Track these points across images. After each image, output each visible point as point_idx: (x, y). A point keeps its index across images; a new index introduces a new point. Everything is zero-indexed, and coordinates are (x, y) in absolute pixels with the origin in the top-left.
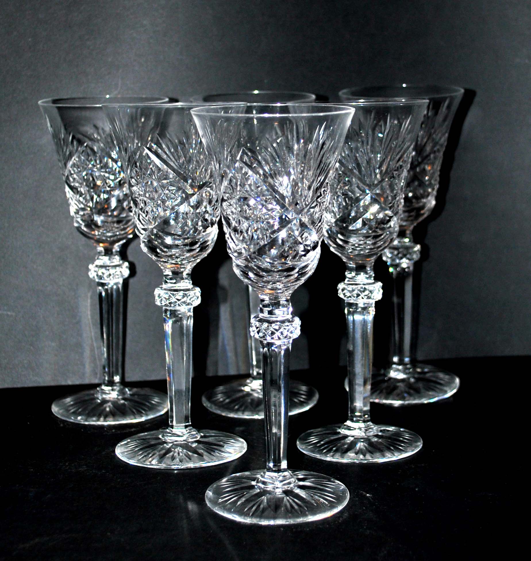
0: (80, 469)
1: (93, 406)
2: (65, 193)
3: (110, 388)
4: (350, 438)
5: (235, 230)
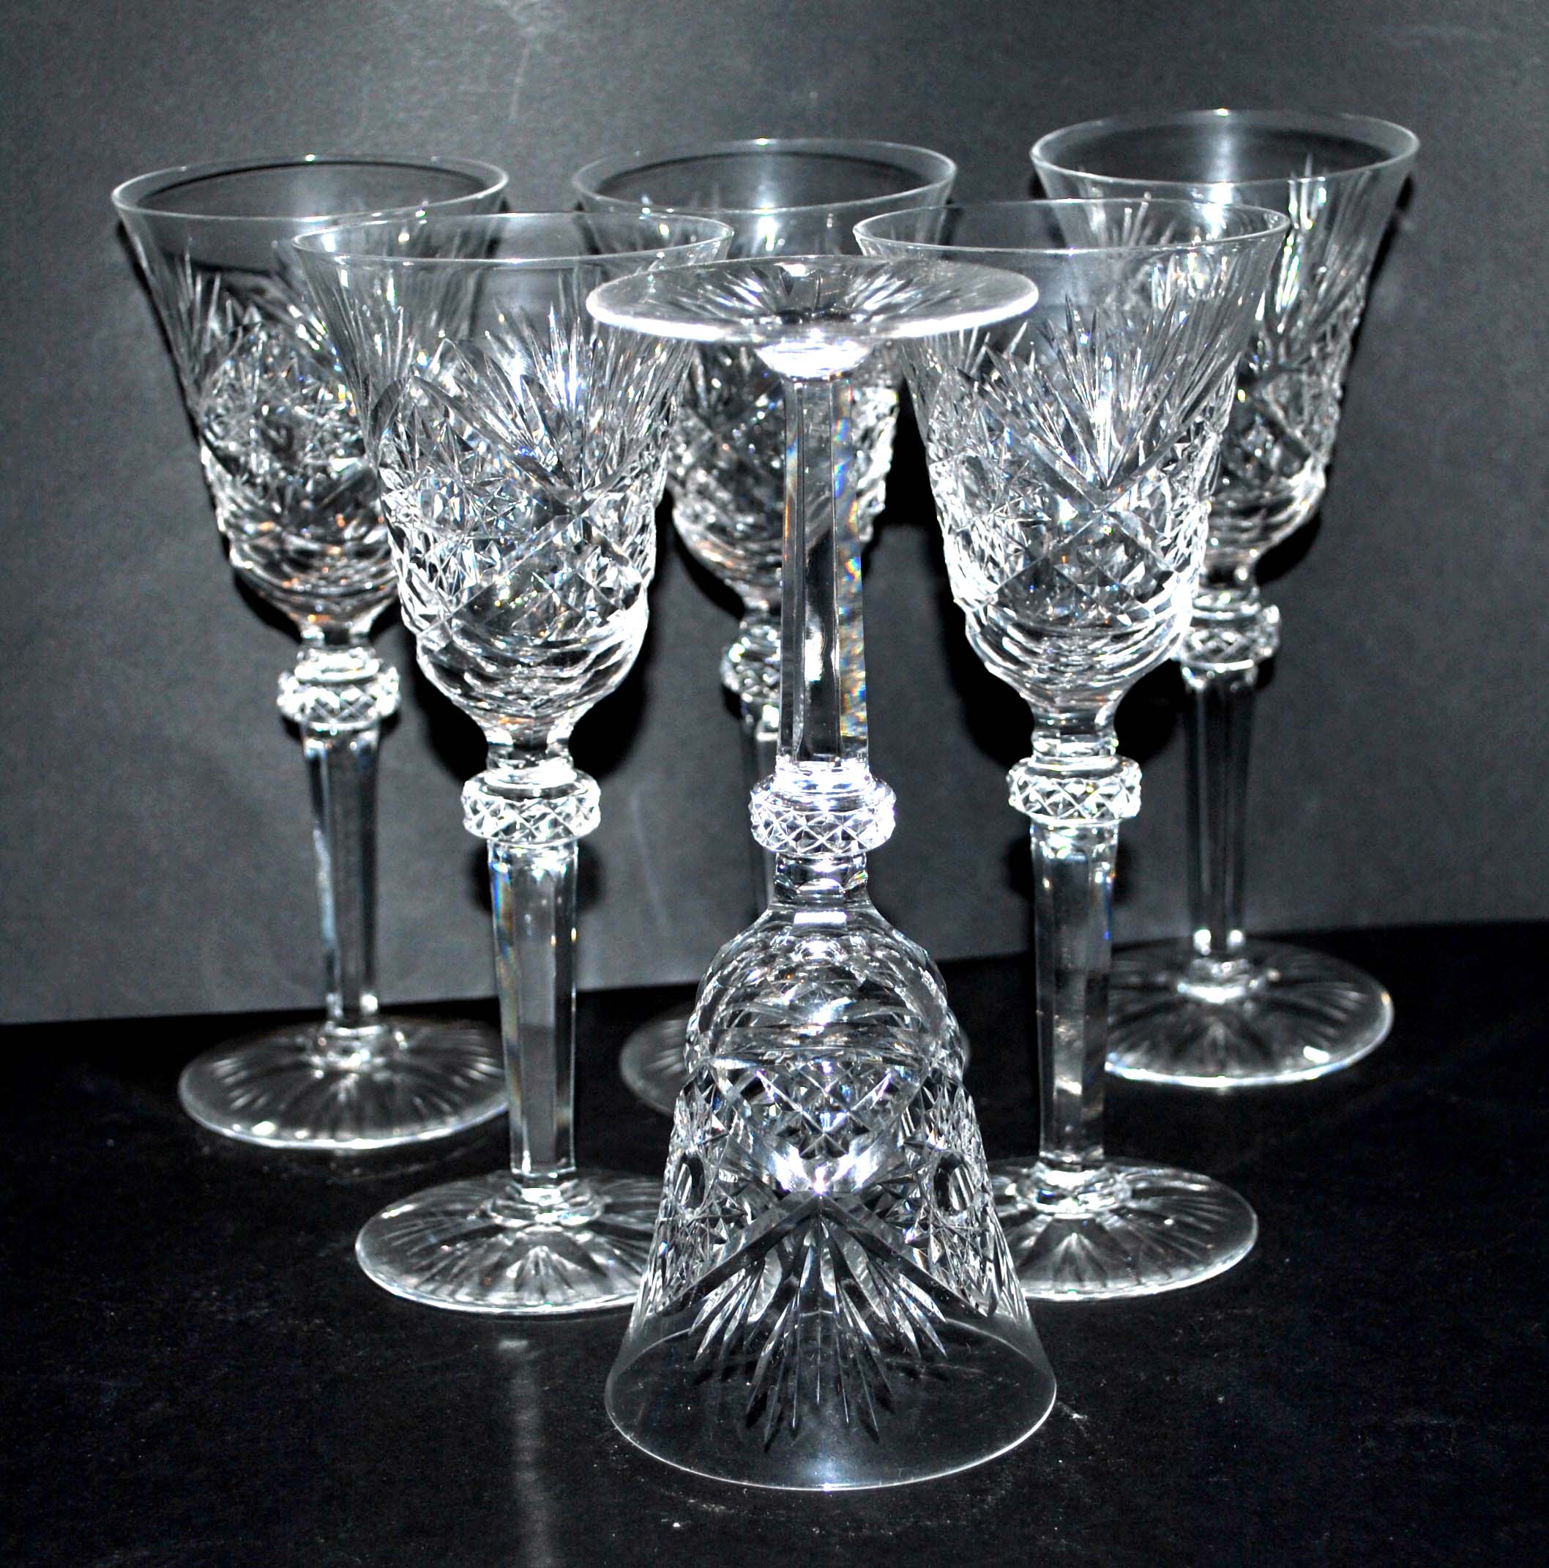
0: (252, 1313)
1: (301, 1087)
2: (201, 465)
3: (350, 1032)
4: (1041, 1217)
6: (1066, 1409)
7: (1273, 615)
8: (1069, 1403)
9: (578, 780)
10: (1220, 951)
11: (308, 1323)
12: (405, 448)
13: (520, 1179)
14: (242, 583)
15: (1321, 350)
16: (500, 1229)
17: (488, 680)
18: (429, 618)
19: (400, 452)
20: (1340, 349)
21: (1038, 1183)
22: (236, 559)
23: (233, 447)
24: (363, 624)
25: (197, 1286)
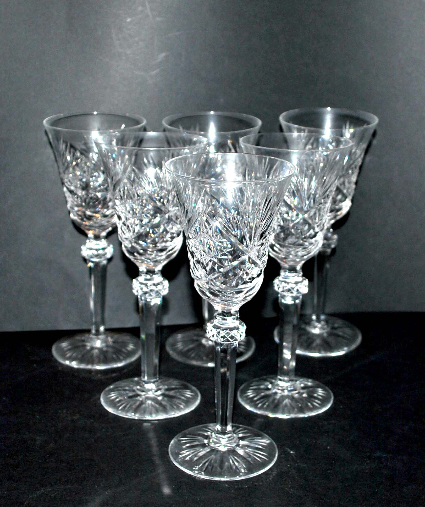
1: (84, 351)
4: (278, 395)
6: (289, 450)
7: (335, 237)
8: (290, 448)
9: (163, 281)
10: (318, 320)
12: (122, 195)
13: (144, 381)
14: (74, 223)
15: (352, 171)
16: (138, 395)
17: (141, 255)
18: (126, 239)
20: (357, 172)
21: (278, 385)
22: (72, 216)
23: (72, 188)
24: (104, 234)
25: (60, 409)
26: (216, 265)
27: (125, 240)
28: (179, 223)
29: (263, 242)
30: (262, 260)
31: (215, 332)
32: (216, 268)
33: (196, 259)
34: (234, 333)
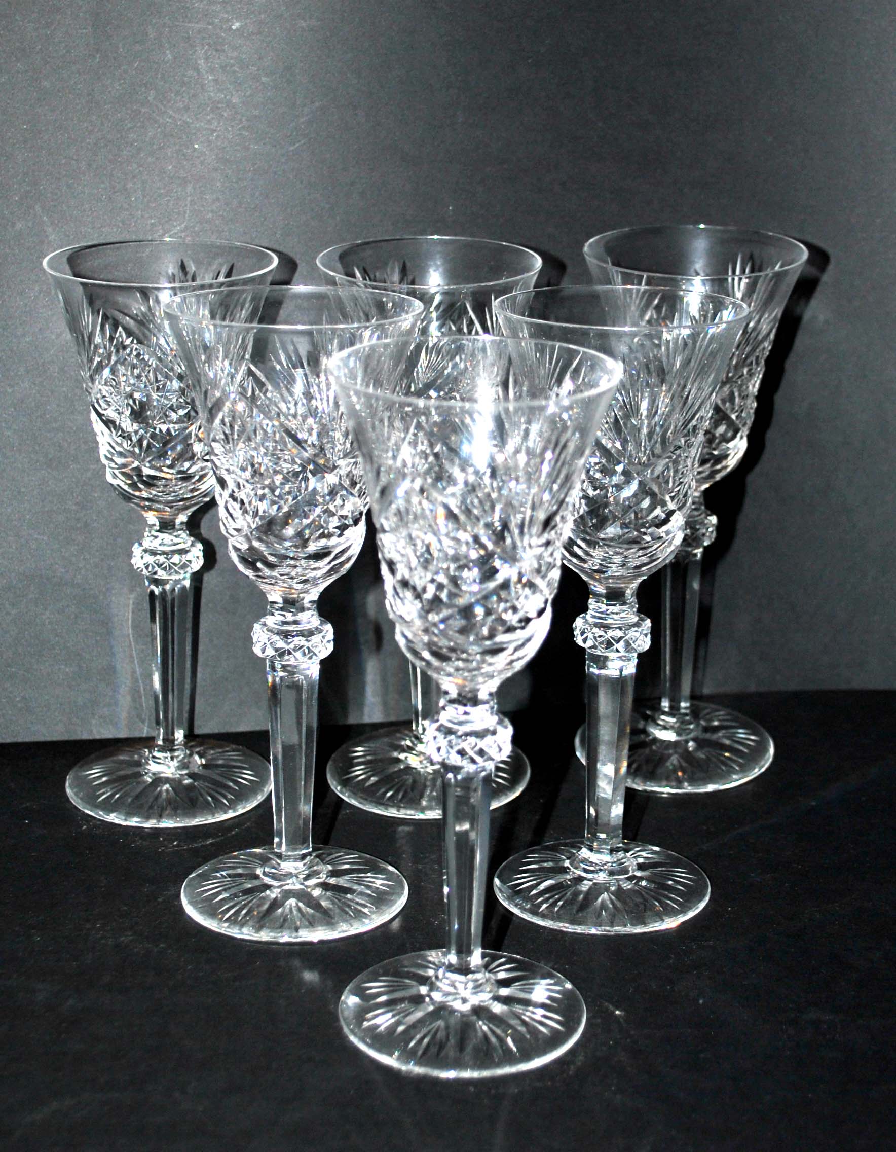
0: (122, 939)
1: (139, 789)
2: (91, 422)
3: (168, 755)
4: (585, 882)
5: (405, 584)
6: (611, 1007)
7: (713, 520)
8: (613, 1004)
9: (321, 625)
10: (675, 711)
11: (157, 946)
12: (228, 432)
13: (280, 856)
15: (750, 370)
16: (268, 887)
17: (271, 566)
18: (237, 530)
19: (225, 434)
20: (759, 370)
21: (584, 861)
22: (109, 476)
23: (112, 415)
24: (182, 518)
25: (88, 921)
26: (446, 591)
27: (235, 533)
28: (357, 495)
29: (550, 538)
30: (547, 579)
31: (442, 741)
32: (444, 596)
33: (399, 576)
34: (486, 744)
